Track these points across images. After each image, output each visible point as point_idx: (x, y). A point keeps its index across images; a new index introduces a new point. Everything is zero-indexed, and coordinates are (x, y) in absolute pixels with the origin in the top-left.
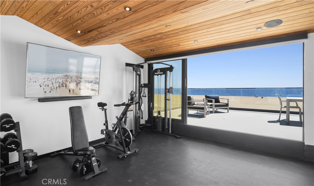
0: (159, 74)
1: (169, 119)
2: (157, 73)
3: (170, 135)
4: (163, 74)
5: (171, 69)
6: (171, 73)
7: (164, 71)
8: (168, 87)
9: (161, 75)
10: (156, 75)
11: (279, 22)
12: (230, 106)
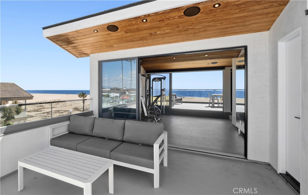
0: (157, 81)
1: (163, 106)
2: (156, 80)
3: (164, 114)
4: (159, 81)
5: (164, 78)
6: (165, 80)
7: (160, 79)
8: (163, 88)
9: (158, 81)
10: (154, 81)
11: (216, 63)
12: (183, 101)
